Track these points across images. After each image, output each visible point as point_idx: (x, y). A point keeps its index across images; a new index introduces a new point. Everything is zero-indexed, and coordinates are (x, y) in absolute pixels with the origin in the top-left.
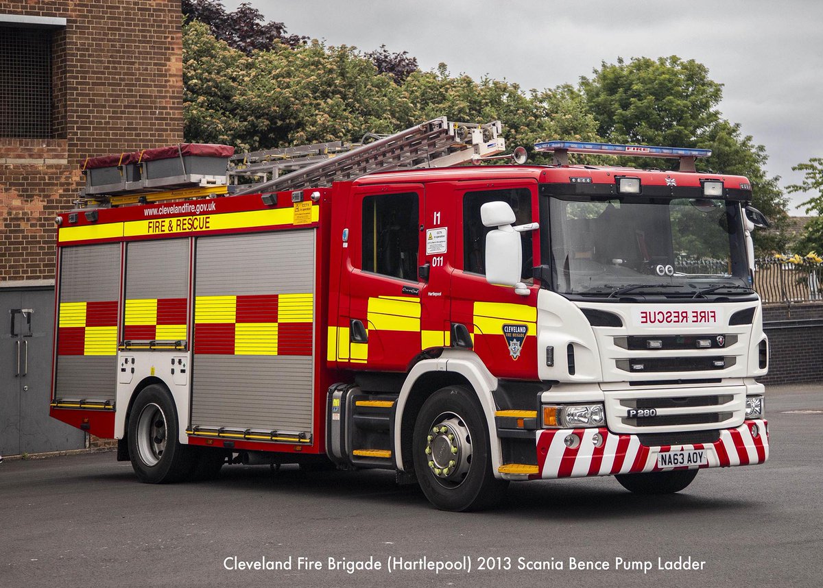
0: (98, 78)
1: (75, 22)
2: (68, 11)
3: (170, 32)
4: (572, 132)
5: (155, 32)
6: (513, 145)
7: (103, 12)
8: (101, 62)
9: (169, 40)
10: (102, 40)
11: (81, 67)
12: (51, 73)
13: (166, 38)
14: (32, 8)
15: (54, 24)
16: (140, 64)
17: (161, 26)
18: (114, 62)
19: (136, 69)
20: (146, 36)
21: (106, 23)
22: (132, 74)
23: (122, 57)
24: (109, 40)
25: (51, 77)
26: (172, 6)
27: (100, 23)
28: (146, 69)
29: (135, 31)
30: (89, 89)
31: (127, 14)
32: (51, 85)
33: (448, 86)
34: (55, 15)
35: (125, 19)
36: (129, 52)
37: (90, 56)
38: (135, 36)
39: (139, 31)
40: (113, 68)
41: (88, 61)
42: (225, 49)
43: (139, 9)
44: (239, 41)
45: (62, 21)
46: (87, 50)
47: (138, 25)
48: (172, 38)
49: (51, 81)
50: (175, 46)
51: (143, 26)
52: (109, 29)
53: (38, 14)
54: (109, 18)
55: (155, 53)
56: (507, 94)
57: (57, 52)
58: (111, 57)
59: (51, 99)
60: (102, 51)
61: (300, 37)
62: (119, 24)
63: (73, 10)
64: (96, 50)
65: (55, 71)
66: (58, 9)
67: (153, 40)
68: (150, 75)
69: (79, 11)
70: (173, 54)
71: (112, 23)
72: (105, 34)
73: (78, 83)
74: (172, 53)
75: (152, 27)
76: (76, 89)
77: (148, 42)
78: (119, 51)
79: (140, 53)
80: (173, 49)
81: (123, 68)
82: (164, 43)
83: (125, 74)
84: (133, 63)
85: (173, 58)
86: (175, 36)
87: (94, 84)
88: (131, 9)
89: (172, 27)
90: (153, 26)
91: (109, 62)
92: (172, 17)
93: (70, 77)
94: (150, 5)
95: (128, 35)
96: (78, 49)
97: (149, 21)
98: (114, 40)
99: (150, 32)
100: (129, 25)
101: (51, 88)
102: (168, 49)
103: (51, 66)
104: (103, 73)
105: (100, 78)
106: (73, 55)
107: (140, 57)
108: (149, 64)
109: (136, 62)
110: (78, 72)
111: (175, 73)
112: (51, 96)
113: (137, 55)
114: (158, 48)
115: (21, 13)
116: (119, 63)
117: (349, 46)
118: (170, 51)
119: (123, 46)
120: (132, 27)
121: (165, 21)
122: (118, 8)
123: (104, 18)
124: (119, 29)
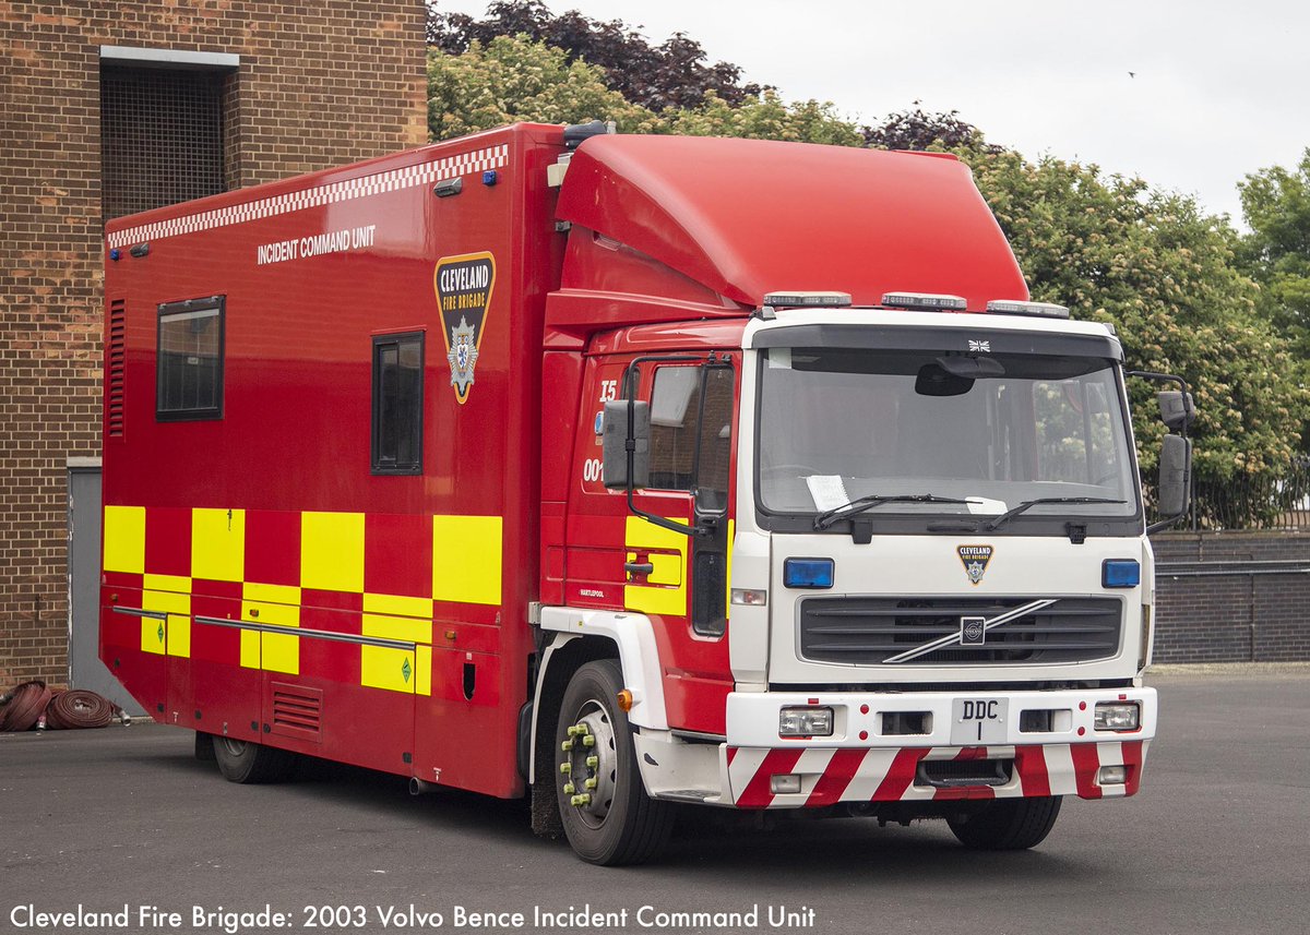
0: (290, 149)
1: (253, 60)
2: (242, 44)
3: (406, 78)
4: (1179, 243)
5: (383, 77)
6: (1078, 263)
7: (298, 45)
8: (296, 124)
9: (406, 89)
10: (297, 89)
11: (264, 130)
12: (222, 141)
13: (400, 86)
14: (183, 38)
15: (220, 63)
16: (358, 127)
17: (392, 69)
18: (316, 125)
19: (352, 136)
20: (367, 84)
21: (302, 63)
22: (347, 144)
23: (330, 117)
24: (308, 90)
25: (222, 147)
26: (410, 36)
27: (293, 63)
28: (369, 136)
29: (350, 75)
30: (277, 166)
31: (338, 48)
32: (222, 158)
33: (982, 167)
34: (220, 50)
35: (334, 56)
36: (340, 108)
37: (277, 114)
38: (350, 83)
39: (357, 75)
40: (315, 133)
41: (275, 123)
42: (619, 105)
43: (356, 41)
44: (655, 93)
45: (232, 60)
46: (273, 105)
47: (355, 67)
48: (411, 87)
49: (222, 153)
50: (415, 100)
51: (363, 67)
52: (308, 72)
53: (193, 48)
54: (308, 55)
55: (382, 111)
56: (1079, 181)
57: (228, 107)
58: (312, 116)
59: (223, 181)
60: (297, 106)
61: (761, 87)
62: (325, 64)
63: (251, 43)
64: (286, 106)
65: (227, 138)
66: (226, 41)
67: (379, 89)
68: (374, 145)
69: (260, 43)
70: (413, 113)
71: (312, 63)
72: (302, 80)
73: (257, 157)
74: (410, 111)
75: (378, 70)
76: (256, 166)
77: (372, 93)
78: (324, 108)
79: (358, 110)
80: (412, 105)
81: (331, 134)
82: (398, 95)
83: (333, 143)
84: (348, 126)
85: (412, 120)
86: (415, 84)
87: (284, 158)
88: (345, 40)
89: (411, 70)
90: (379, 68)
91: (308, 124)
92: (410, 53)
93: (246, 148)
94: (375, 34)
95: (338, 82)
96: (258, 104)
97: (373, 59)
98: (316, 90)
99: (375, 76)
100: (341, 66)
101: (222, 164)
102: (404, 104)
103: (222, 130)
104: (299, 141)
105: (295, 150)
106: (250, 112)
107: (358, 117)
108: (373, 128)
109: (352, 125)
110: (258, 139)
111: (415, 142)
112: (223, 175)
113: (353, 113)
114: (388, 102)
115: (167, 46)
116: (325, 125)
117: (821, 102)
118: (408, 108)
119: (330, 99)
120: (346, 70)
121: (398, 60)
122: (323, 38)
123: (299, 54)
124: (324, 73)
